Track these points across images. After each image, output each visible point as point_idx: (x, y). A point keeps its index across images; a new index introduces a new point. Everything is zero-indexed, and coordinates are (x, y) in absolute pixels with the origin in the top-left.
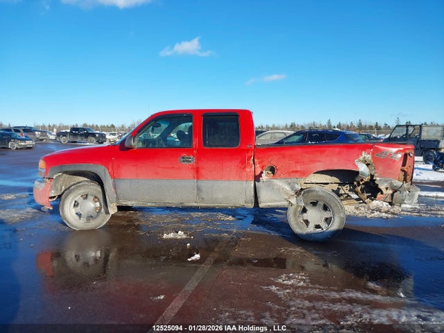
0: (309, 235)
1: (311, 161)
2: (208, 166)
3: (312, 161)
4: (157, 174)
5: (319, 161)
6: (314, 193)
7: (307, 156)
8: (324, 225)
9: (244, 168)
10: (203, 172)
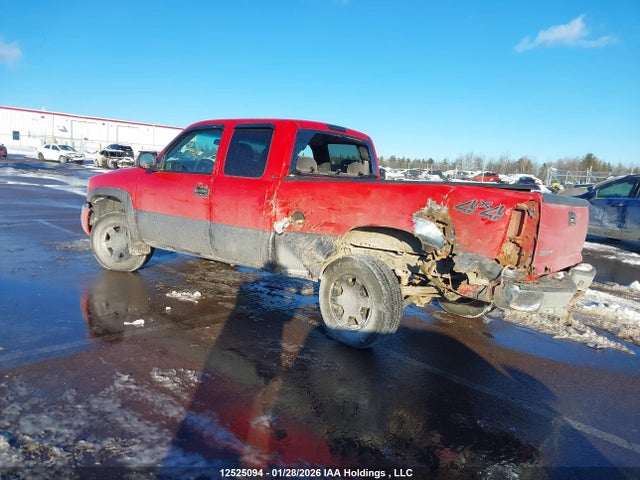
0: (339, 332)
1: (350, 208)
2: (223, 201)
3: (353, 209)
4: (172, 208)
5: (361, 210)
6: (350, 263)
7: (344, 198)
8: (360, 320)
9: (261, 211)
10: (216, 210)
